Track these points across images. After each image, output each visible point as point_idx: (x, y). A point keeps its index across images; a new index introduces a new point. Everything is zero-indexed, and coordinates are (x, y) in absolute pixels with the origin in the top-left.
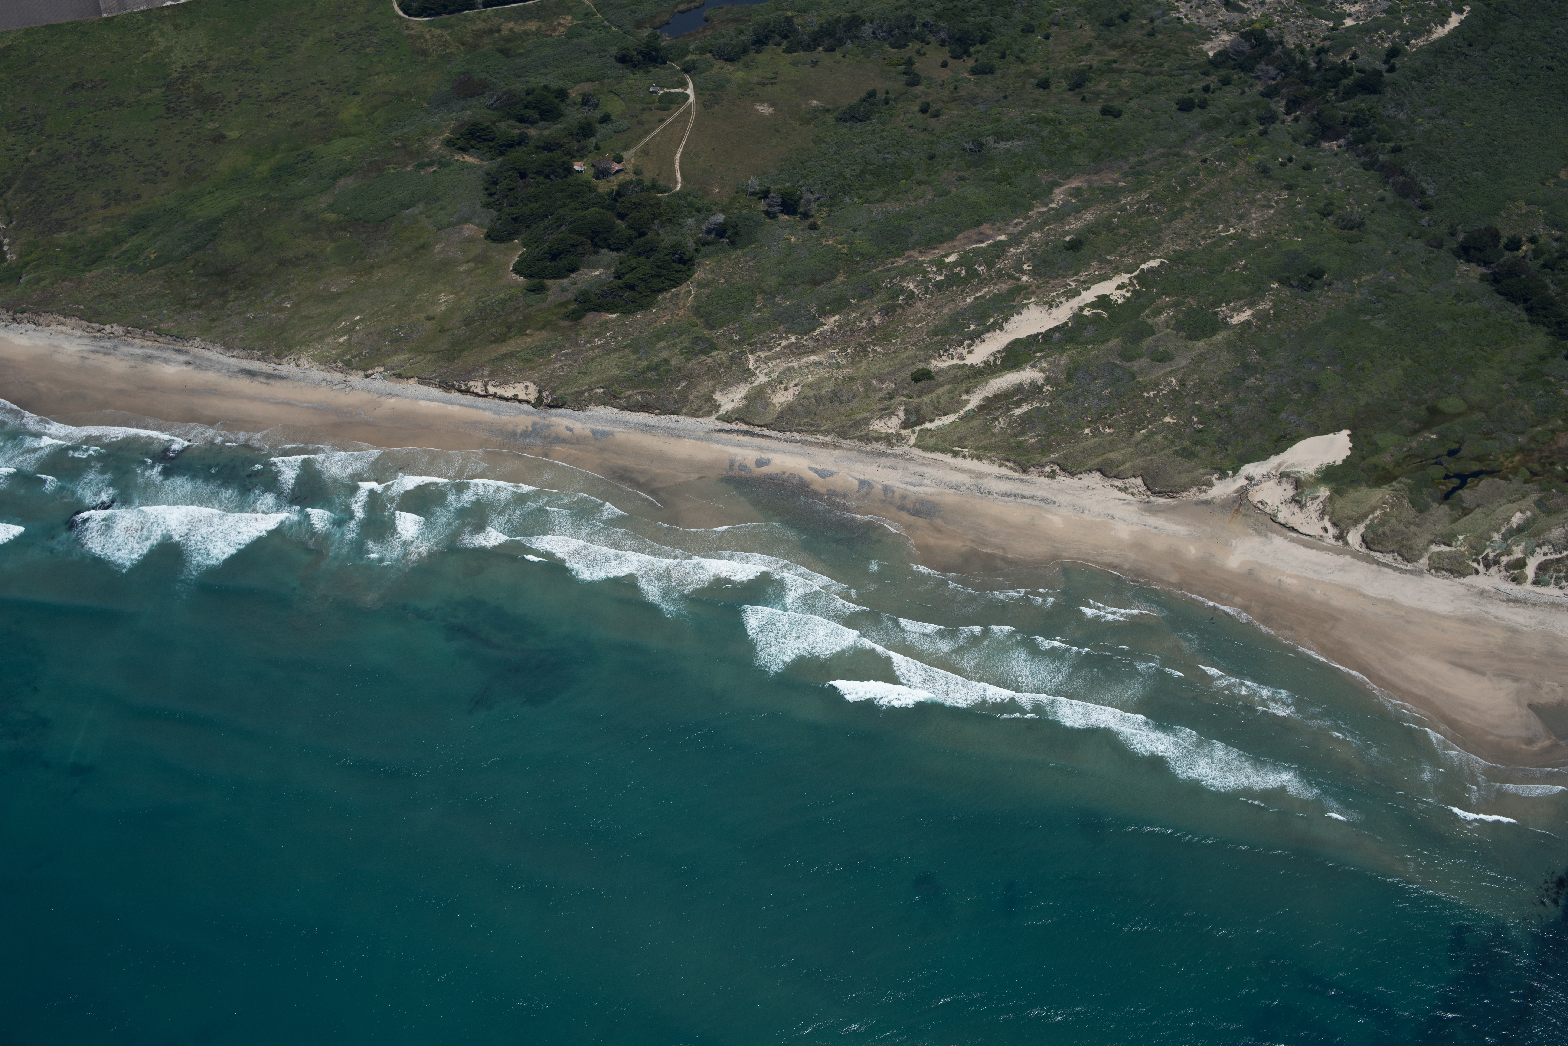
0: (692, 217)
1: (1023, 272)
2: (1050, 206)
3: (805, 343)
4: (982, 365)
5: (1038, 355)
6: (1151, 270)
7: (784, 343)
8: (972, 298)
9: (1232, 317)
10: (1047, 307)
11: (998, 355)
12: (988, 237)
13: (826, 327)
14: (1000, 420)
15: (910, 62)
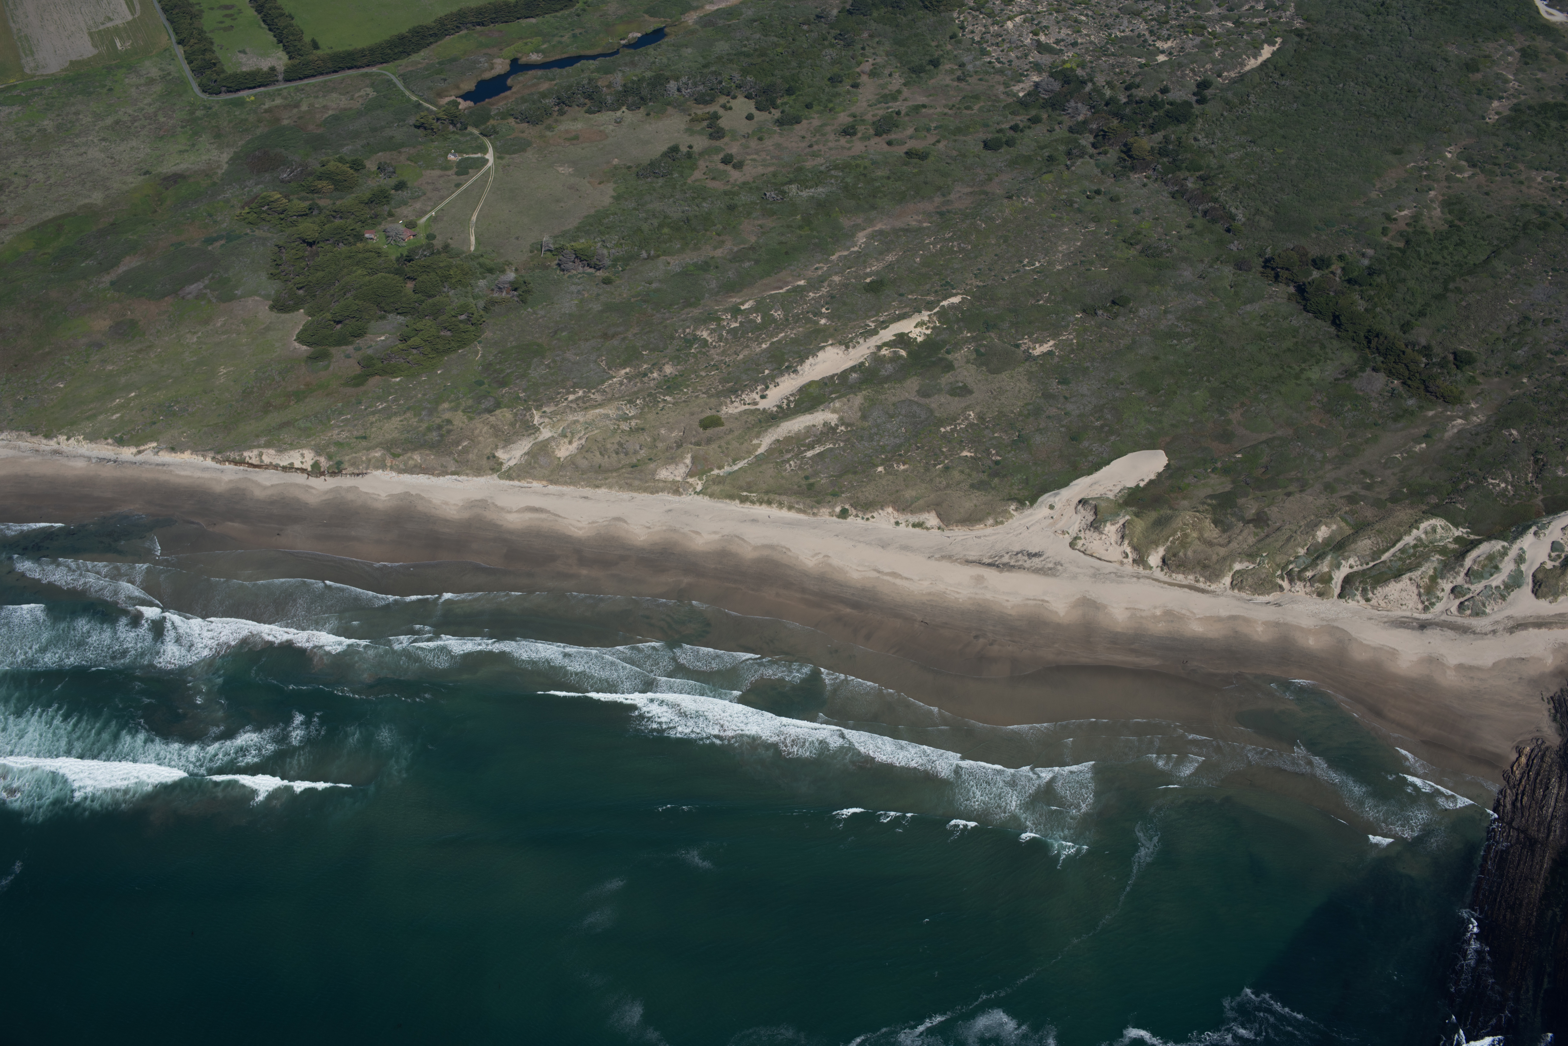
0: (484, 278)
1: (821, 315)
2: (852, 249)
3: (592, 396)
4: (775, 409)
5: (833, 396)
6: (952, 307)
7: (571, 397)
8: (768, 343)
9: (1034, 348)
10: (844, 347)
11: (792, 399)
12: (786, 283)
13: (615, 380)
14: (791, 462)
15: (715, 117)
